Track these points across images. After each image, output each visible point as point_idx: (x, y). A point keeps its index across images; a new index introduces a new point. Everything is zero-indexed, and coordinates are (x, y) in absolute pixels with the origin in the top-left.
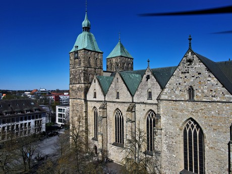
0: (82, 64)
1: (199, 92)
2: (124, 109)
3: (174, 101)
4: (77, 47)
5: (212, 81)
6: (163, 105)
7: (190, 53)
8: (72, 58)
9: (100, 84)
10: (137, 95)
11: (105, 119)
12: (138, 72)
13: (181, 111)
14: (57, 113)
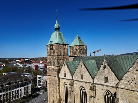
0: (56, 53)
3: (130, 90)
4: (52, 41)
6: (120, 91)
8: (48, 49)
9: (68, 67)
10: (97, 78)
11: (73, 92)
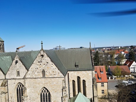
1: (47, 73)
3: (34, 78)
5: (54, 67)
7: (42, 51)
10: (9, 74)
13: (39, 84)
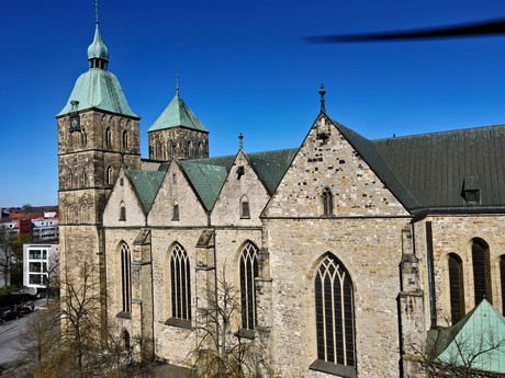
0: (91, 144)
1: (341, 198)
2: (189, 241)
3: (294, 219)
4: (77, 103)
5: (365, 176)
6: (272, 227)
7: (323, 120)
8: (63, 129)
9: (133, 188)
10: (219, 210)
11: (149, 266)
12: (219, 162)
13: (310, 239)
14: (27, 260)
